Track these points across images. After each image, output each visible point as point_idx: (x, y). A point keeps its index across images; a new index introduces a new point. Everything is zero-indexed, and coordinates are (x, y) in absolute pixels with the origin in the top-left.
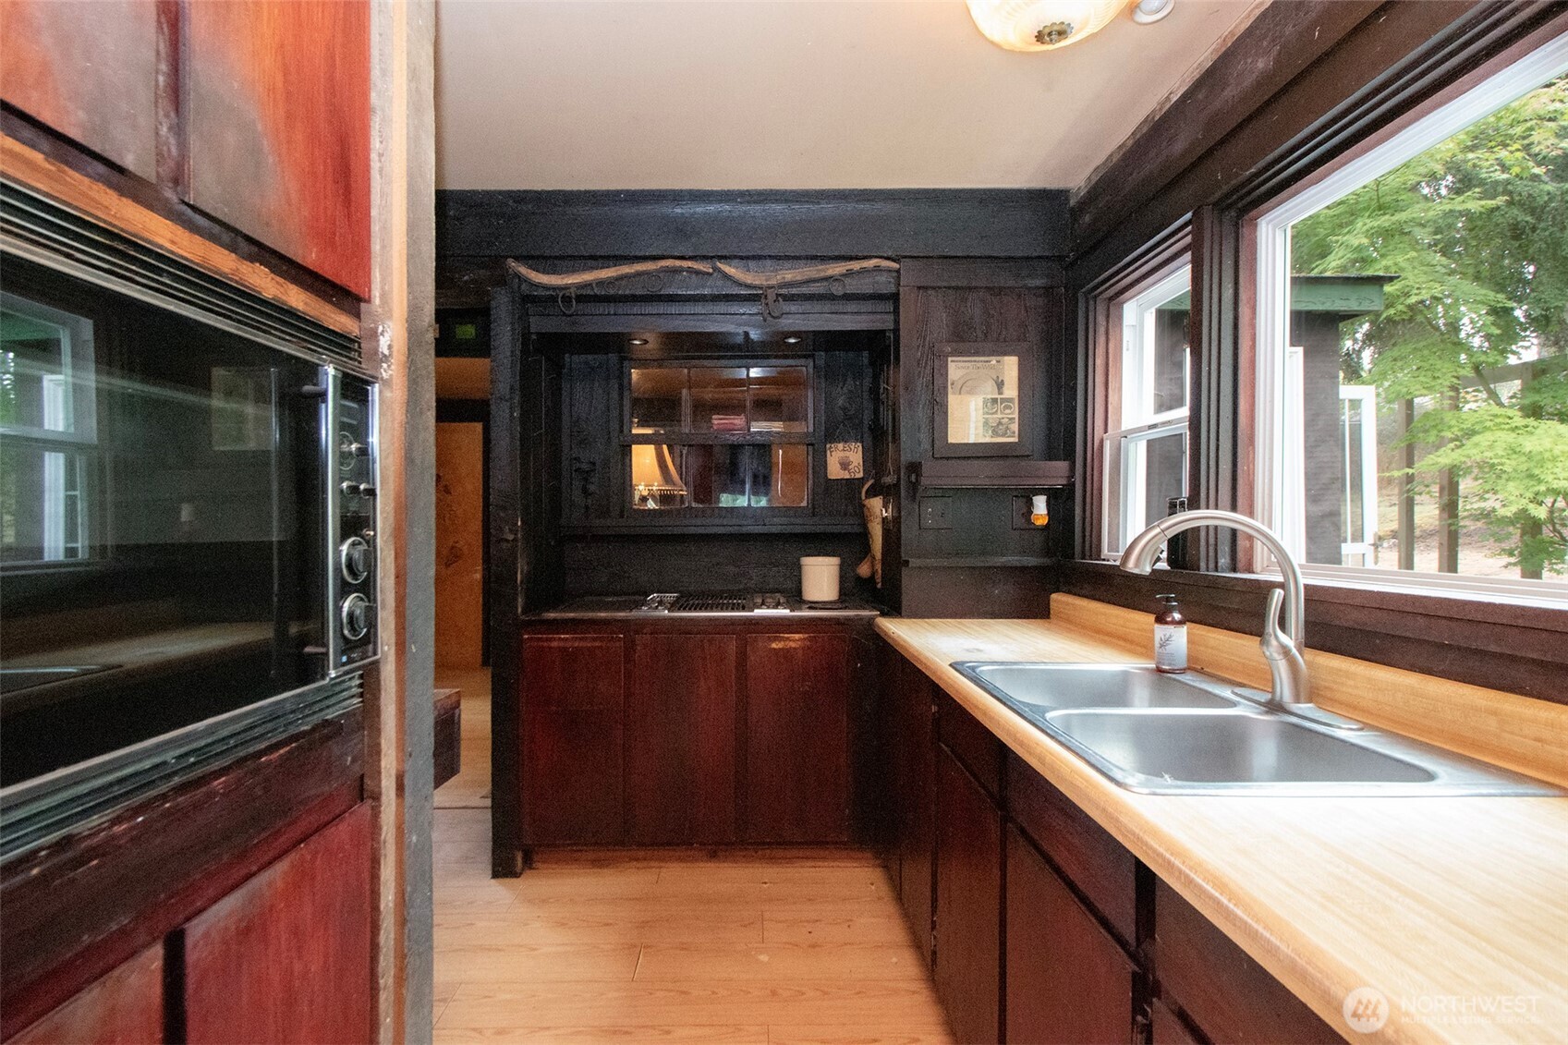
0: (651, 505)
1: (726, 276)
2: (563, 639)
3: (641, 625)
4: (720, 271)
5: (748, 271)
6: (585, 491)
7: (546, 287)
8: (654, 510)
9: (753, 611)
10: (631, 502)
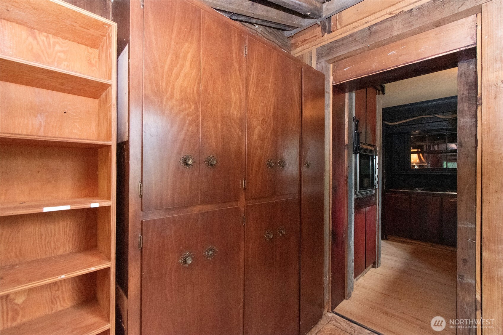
0: (416, 167)
1: (438, 118)
2: (394, 195)
3: (414, 193)
4: (435, 116)
5: (444, 115)
6: (398, 165)
7: (391, 125)
8: (417, 169)
9: (445, 192)
10: (410, 167)
